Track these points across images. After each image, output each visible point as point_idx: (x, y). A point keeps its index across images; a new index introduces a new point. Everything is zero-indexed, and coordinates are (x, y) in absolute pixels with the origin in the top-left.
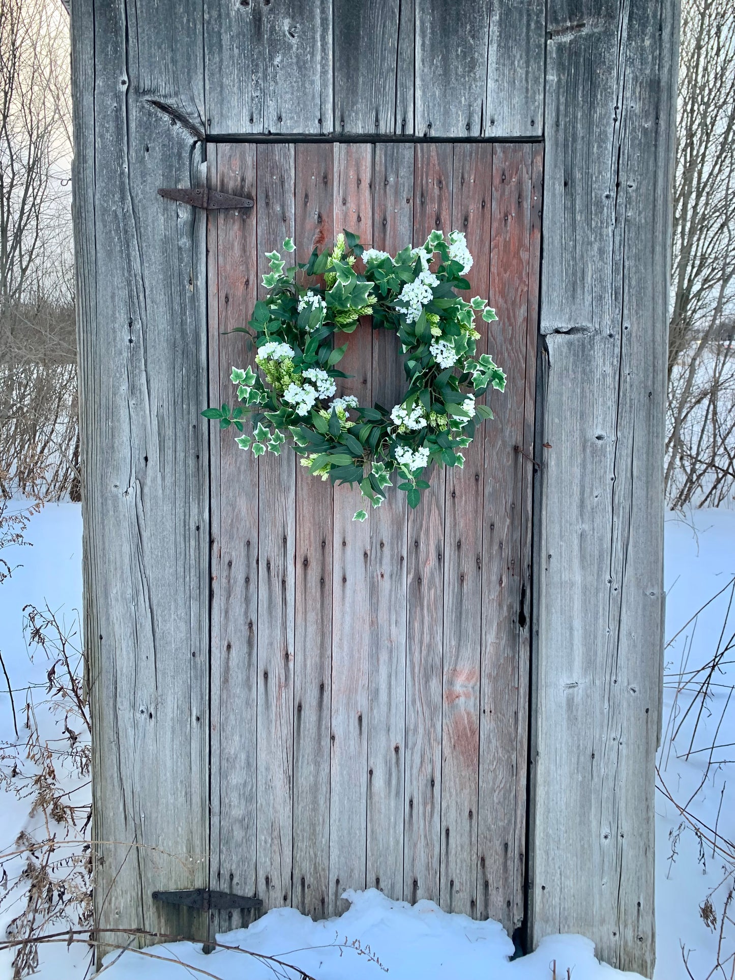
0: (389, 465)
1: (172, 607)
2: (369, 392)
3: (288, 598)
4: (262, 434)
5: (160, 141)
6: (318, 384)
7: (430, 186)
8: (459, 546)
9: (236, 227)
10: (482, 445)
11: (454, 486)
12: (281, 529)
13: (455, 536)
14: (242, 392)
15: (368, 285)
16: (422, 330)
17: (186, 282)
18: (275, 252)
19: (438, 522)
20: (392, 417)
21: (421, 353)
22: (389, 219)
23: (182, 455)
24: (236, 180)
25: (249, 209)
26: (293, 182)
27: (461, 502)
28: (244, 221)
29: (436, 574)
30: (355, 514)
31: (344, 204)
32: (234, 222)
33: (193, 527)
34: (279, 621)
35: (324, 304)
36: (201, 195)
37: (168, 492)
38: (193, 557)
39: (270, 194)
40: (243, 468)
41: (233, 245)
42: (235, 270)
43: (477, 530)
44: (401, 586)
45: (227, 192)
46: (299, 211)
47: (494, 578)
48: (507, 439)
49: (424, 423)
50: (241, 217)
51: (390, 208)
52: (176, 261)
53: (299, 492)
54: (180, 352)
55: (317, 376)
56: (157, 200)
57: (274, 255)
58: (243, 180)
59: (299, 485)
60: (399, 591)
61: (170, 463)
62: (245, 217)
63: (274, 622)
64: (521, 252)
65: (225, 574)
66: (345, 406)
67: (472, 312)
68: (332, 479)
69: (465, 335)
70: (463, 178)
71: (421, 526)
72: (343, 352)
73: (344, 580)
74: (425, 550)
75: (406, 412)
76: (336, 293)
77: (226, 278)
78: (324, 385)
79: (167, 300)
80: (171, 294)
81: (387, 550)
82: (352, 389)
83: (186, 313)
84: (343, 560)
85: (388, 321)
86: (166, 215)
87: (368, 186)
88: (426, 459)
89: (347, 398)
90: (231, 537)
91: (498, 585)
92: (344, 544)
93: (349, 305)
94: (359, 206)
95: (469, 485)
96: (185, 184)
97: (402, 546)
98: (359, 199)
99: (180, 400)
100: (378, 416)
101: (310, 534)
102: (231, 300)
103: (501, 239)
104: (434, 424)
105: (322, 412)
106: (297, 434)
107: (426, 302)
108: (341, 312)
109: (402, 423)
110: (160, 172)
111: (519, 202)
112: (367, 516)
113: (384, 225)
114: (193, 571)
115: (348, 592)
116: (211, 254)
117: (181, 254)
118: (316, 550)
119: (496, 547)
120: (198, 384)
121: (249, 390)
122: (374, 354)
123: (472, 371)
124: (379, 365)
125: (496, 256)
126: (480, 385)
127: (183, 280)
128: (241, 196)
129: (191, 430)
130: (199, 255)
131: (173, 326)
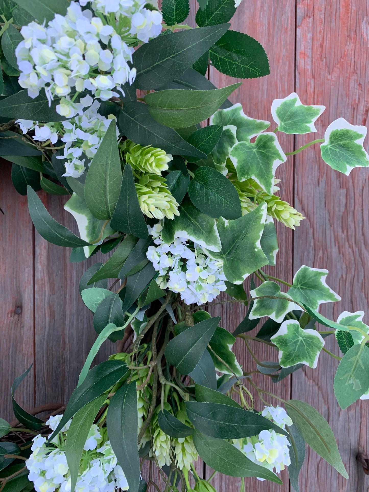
2: (27, 332)
64: (363, 25)
67: (276, 144)
69: (255, 215)
122: (37, 249)
123: (273, 316)
124: (50, 274)
125: (309, 35)
126: (298, 357)
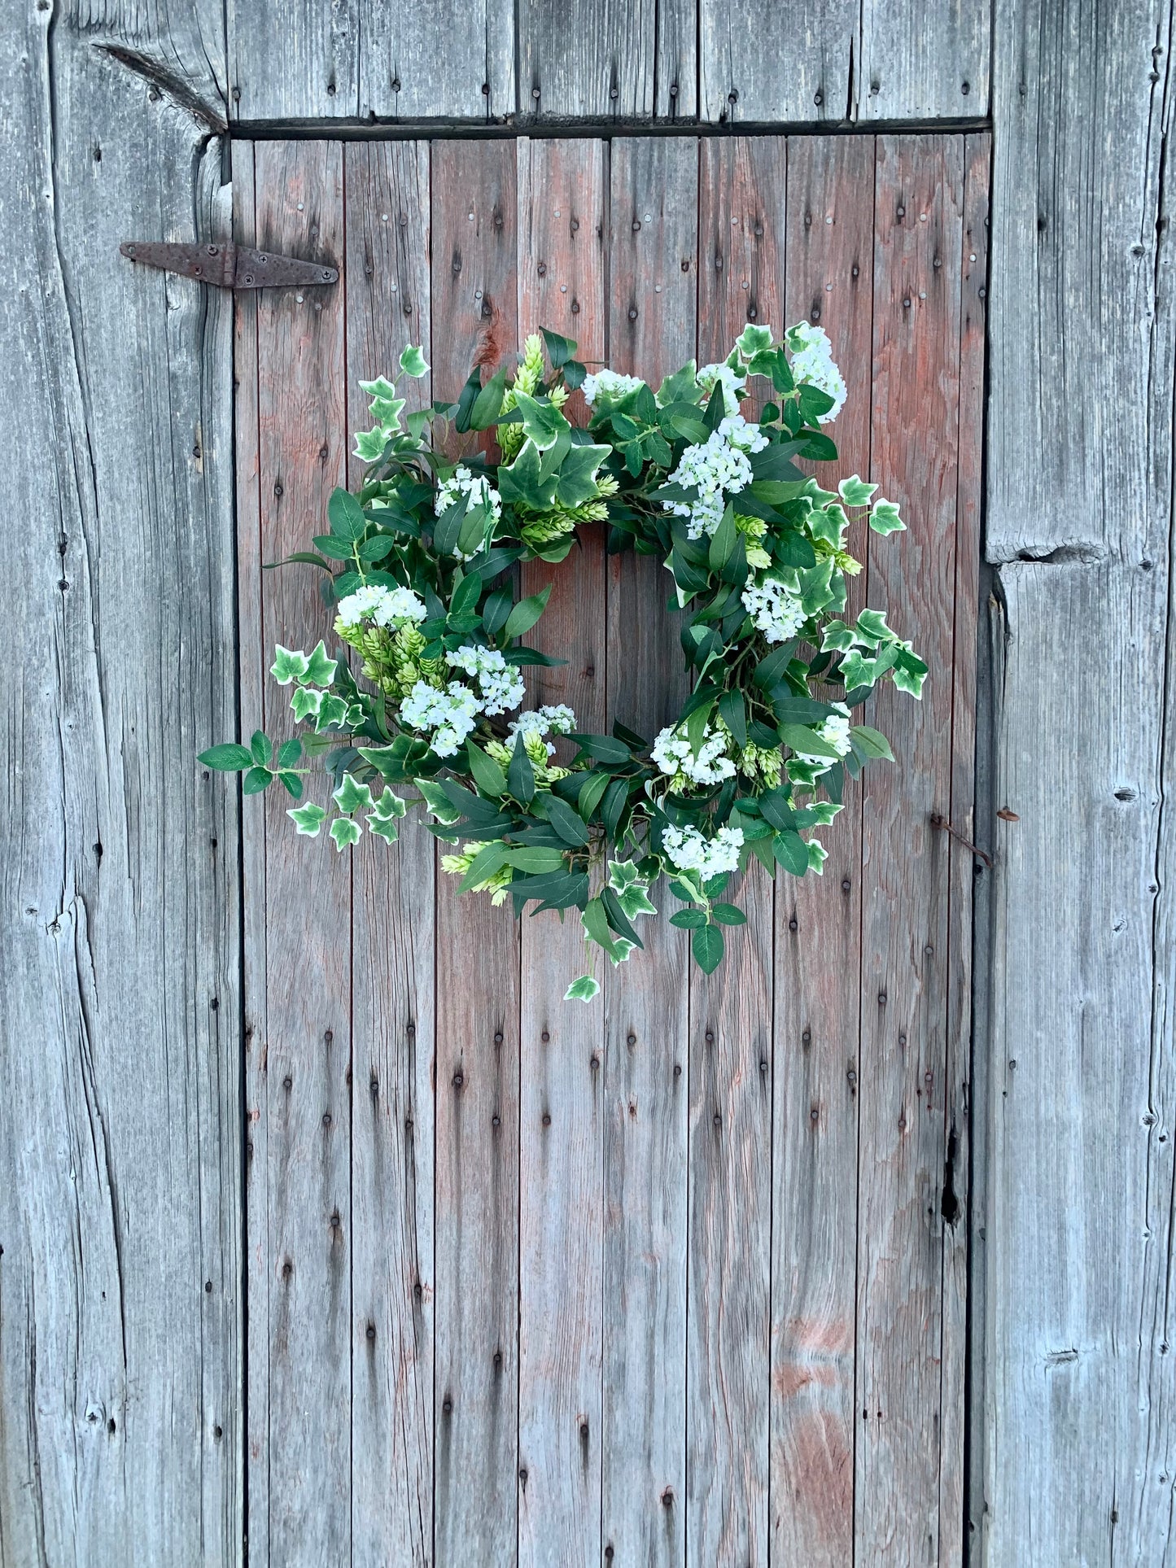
0: (648, 866)
1: (160, 1181)
2: (599, 694)
3: (419, 1162)
4: (353, 796)
5: (126, 136)
6: (484, 681)
7: (735, 231)
8: (807, 1042)
9: (300, 327)
10: (856, 814)
11: (794, 906)
12: (401, 1004)
13: (798, 1017)
14: (303, 702)
15: (596, 452)
16: (726, 554)
17: (187, 453)
18: (381, 378)
19: (758, 987)
20: (655, 756)
21: (722, 607)
22: (641, 308)
23: (179, 839)
24: (298, 224)
25: (329, 287)
26: (426, 226)
27: (810, 940)
28: (317, 315)
29: (756, 1106)
30: (571, 986)
31: (542, 274)
32: (294, 319)
33: (204, 1002)
34: (400, 1213)
35: (495, 497)
36: (218, 257)
37: (146, 922)
38: (204, 1070)
39: (375, 254)
40: (314, 868)
41: (292, 369)
42: (296, 425)
43: (847, 1007)
44: (675, 1134)
45: (279, 251)
46: (441, 290)
47: (887, 1115)
48: (914, 799)
49: (728, 769)
50: (311, 306)
51: (644, 283)
52: (164, 405)
53: (444, 919)
54: (174, 608)
55: (478, 662)
56: (120, 268)
57: (380, 385)
58: (314, 223)
59: (443, 904)
60: (671, 1145)
61: (153, 858)
62: (318, 306)
63: (387, 1215)
64: (941, 379)
65: (276, 1106)
66: (545, 730)
67: (842, 512)
68: (517, 901)
69: (826, 565)
70: (808, 214)
71: (720, 995)
72: (541, 606)
73: (546, 1119)
74: (729, 1051)
75: (687, 746)
76: (523, 470)
77: (276, 443)
78: (497, 684)
79: (145, 492)
80: (154, 481)
81: (642, 1048)
82: (561, 688)
83: (186, 521)
84: (543, 1073)
85: (642, 536)
86: (140, 304)
87: (595, 233)
88: (735, 854)
89: (550, 711)
90: (290, 1023)
91: (896, 1132)
92: (545, 1036)
93: (552, 500)
94: (574, 279)
95: (828, 902)
96: (182, 233)
97: (676, 1040)
98: (574, 265)
99: (173, 717)
100: (623, 754)
101: (467, 1015)
102: (287, 490)
103: (897, 351)
104: (750, 771)
105: (493, 747)
106: (434, 795)
107: (735, 487)
108: (535, 516)
109: (679, 770)
110: (128, 206)
111: (936, 268)
112: (598, 990)
113: (632, 321)
114: (204, 1099)
115: (556, 1148)
116: (242, 389)
117: (176, 389)
118: (481, 1051)
119: (890, 1044)
120: (214, 679)
121: (319, 697)
122: (610, 610)
123: (840, 649)
124: (622, 635)
125: (886, 389)
126: (860, 680)
127: (181, 447)
128: (310, 259)
129: (197, 783)
130: (215, 392)
131: (157, 552)
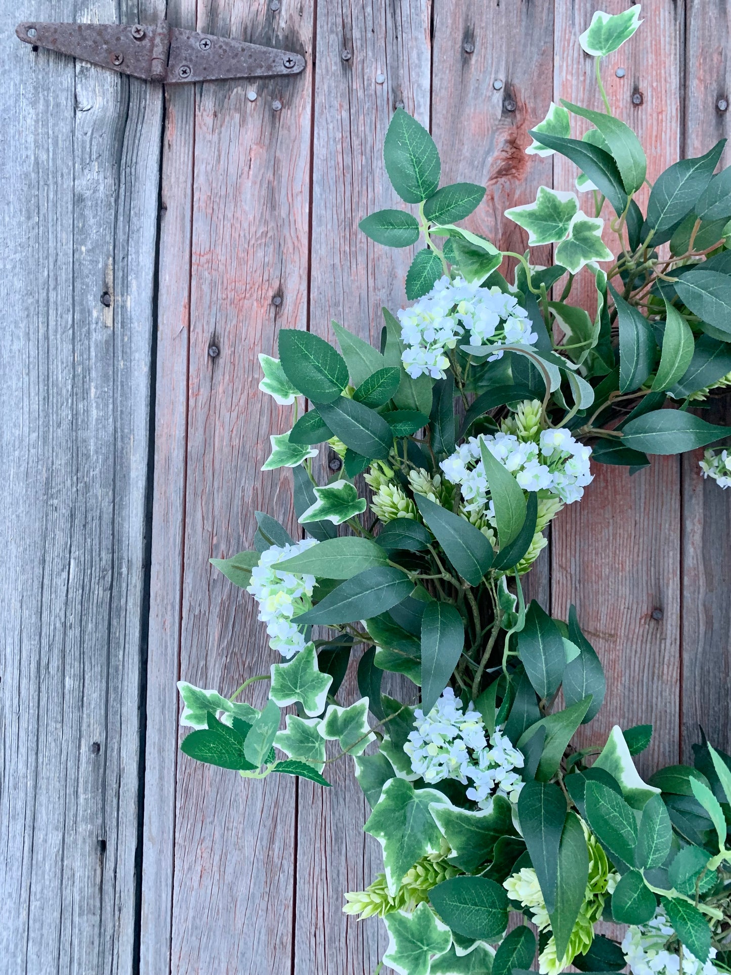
2: (670, 648)
9: (251, 132)
17: (92, 300)
23: (55, 838)
25: (293, 78)
28: (274, 115)
32: (243, 122)
36: (146, 42)
39: (356, 34)
40: (242, 890)
41: (238, 189)
42: (241, 262)
45: (227, 33)
46: (445, 80)
50: (267, 104)
52: (65, 237)
54: (64, 511)
56: (17, 59)
61: (16, 865)
62: (277, 104)
77: (213, 285)
79: (33, 353)
80: (47, 338)
82: (612, 637)
83: (86, 392)
86: (41, 106)
94: (635, 59)
96: (101, 12)
99: (55, 664)
102: (226, 351)
113: (720, 114)
116: (170, 216)
117: (82, 216)
120: (113, 611)
124: (707, 561)
127: (84, 293)
128: (268, 43)
129: (84, 759)
130: (134, 219)
131: (46, 433)
